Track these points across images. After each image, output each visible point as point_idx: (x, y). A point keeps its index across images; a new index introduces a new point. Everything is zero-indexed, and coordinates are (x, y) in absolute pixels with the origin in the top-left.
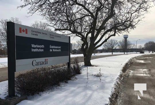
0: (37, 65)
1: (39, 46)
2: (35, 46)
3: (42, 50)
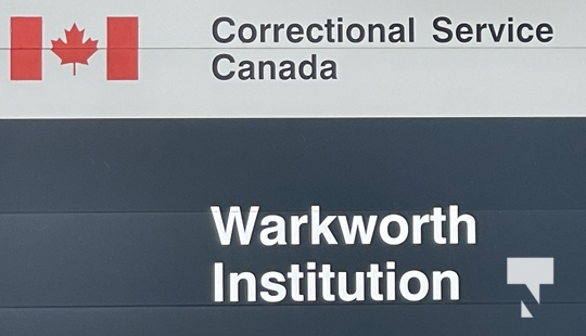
1: (358, 230)
2: (278, 231)
3: (438, 276)
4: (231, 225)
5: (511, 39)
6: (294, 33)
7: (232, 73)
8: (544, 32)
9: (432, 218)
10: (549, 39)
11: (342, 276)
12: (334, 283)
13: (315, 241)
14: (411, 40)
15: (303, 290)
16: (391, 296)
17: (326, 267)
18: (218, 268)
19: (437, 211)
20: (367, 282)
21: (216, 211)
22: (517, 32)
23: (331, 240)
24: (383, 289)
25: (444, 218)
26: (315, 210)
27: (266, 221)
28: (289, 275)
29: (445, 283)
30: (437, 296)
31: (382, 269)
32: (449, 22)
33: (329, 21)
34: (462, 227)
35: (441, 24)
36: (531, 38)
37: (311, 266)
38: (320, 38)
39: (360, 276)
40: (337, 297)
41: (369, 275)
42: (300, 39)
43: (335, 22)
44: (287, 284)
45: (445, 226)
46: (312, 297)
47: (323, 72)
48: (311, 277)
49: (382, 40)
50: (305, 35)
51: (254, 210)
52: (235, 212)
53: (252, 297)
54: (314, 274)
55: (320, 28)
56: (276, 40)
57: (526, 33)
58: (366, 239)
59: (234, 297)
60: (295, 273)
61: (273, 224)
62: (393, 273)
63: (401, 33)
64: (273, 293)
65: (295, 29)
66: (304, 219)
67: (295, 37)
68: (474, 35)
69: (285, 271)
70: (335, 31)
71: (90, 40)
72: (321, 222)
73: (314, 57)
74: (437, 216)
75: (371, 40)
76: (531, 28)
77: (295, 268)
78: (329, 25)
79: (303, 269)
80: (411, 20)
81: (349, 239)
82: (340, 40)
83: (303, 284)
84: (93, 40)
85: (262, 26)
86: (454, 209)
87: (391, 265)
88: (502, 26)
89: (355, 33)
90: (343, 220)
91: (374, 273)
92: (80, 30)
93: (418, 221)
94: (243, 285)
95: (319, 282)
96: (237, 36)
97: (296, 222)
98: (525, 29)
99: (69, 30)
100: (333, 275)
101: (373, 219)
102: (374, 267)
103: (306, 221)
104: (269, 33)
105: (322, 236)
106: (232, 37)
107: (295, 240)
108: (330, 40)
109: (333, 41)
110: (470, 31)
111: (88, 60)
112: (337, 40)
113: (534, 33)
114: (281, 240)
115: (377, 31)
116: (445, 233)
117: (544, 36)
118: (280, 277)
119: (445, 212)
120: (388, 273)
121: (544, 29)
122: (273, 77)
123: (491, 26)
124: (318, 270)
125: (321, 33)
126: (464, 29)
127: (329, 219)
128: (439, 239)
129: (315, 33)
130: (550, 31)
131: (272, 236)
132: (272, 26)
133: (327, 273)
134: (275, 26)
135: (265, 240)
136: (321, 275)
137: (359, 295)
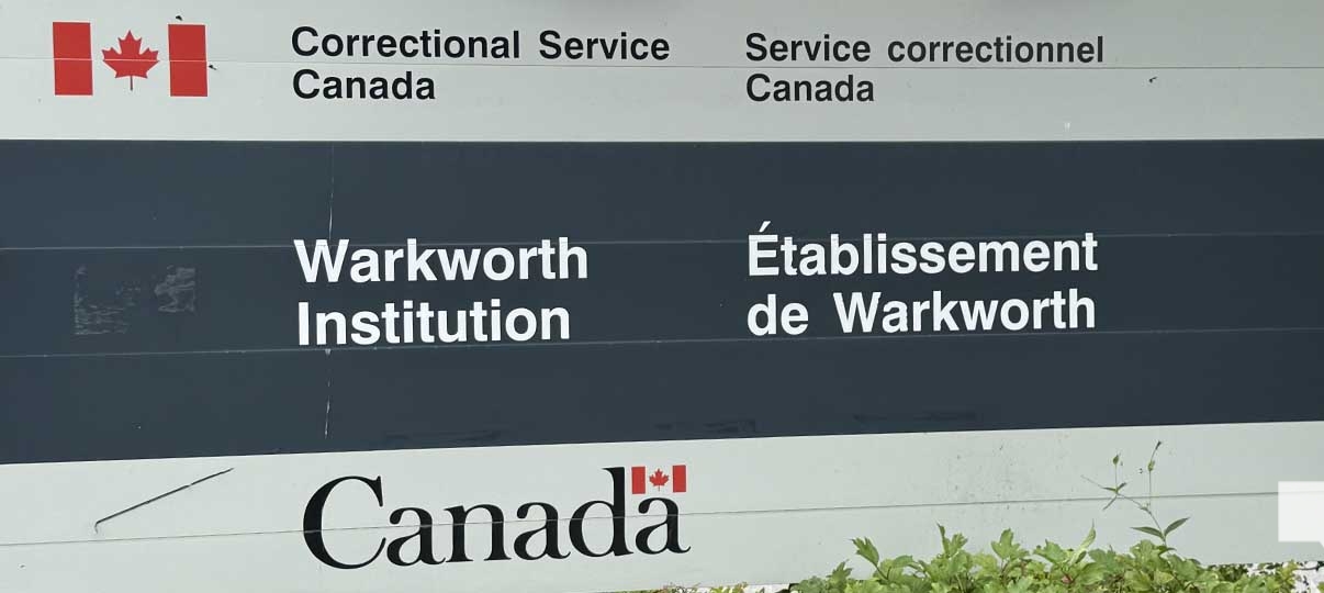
0: (410, 551)
1: (459, 265)
2: (370, 266)
3: (546, 314)
4: (318, 260)
5: (624, 56)
6: (386, 45)
7: (316, 92)
8: (660, 49)
9: (541, 251)
10: (666, 56)
11: (442, 315)
12: (433, 323)
13: (412, 277)
14: (516, 55)
15: (399, 331)
16: (496, 336)
17: (424, 306)
18: (304, 308)
19: (546, 243)
20: (470, 321)
21: (300, 245)
22: (630, 49)
23: (430, 276)
24: (487, 329)
25: (553, 251)
26: (412, 243)
27: (356, 256)
28: (384, 315)
29: (555, 321)
30: (546, 335)
31: (488, 307)
32: (557, 36)
33: (425, 33)
34: (573, 260)
35: (549, 38)
36: (645, 54)
37: (408, 304)
38: (415, 52)
39: (461, 315)
40: (437, 337)
41: (472, 314)
42: (392, 53)
43: (432, 34)
44: (381, 325)
45: (555, 260)
46: (409, 338)
47: (419, 91)
48: (408, 316)
49: (484, 55)
50: (398, 49)
51: (343, 245)
52: (322, 246)
53: (341, 339)
54: (411, 313)
55: (415, 41)
56: (365, 53)
57: (640, 49)
58: (468, 275)
59: (321, 339)
60: (390, 313)
61: (365, 259)
62: (498, 311)
63: (505, 48)
64: (366, 335)
65: (387, 42)
66: (400, 254)
67: (386, 50)
68: (585, 51)
69: (379, 310)
70: (431, 45)
71: (148, 50)
72: (418, 257)
73: (409, 74)
74: (546, 250)
75: (472, 55)
76: (645, 44)
77: (390, 307)
78: (425, 38)
79: (399, 308)
80: (516, 33)
81: (450, 275)
82: (438, 54)
83: (399, 324)
84: (152, 50)
85: (349, 37)
86: (563, 241)
87: (496, 303)
88: (615, 42)
89: (454, 48)
90: (442, 254)
91: (478, 311)
92: (136, 38)
93: (525, 255)
94: (331, 326)
95: (417, 322)
96: (320, 49)
97: (391, 257)
98: (639, 45)
99: (123, 38)
100: (432, 314)
101: (476, 253)
102: (478, 305)
103: (402, 256)
104: (357, 46)
105: (419, 272)
106: (315, 49)
107: (390, 276)
108: (427, 54)
109: (429, 55)
110: (580, 47)
111: (148, 73)
112: (433, 54)
113: (648, 49)
114: (374, 276)
115: (478, 45)
116: (555, 266)
117: (660, 53)
118: (373, 317)
119: (555, 245)
120: (493, 311)
121: (660, 45)
122: (363, 95)
123: (603, 41)
124: (416, 308)
125: (415, 46)
126: (574, 44)
127: (428, 253)
128: (548, 274)
129: (409, 46)
130: (666, 48)
131: (364, 272)
132: (361, 38)
133: (425, 312)
134: (365, 37)
135: (356, 277)
136: (418, 314)
137: (461, 335)
